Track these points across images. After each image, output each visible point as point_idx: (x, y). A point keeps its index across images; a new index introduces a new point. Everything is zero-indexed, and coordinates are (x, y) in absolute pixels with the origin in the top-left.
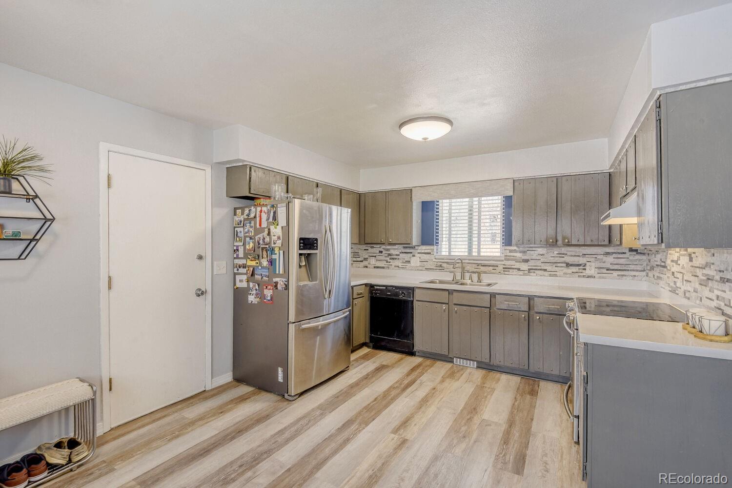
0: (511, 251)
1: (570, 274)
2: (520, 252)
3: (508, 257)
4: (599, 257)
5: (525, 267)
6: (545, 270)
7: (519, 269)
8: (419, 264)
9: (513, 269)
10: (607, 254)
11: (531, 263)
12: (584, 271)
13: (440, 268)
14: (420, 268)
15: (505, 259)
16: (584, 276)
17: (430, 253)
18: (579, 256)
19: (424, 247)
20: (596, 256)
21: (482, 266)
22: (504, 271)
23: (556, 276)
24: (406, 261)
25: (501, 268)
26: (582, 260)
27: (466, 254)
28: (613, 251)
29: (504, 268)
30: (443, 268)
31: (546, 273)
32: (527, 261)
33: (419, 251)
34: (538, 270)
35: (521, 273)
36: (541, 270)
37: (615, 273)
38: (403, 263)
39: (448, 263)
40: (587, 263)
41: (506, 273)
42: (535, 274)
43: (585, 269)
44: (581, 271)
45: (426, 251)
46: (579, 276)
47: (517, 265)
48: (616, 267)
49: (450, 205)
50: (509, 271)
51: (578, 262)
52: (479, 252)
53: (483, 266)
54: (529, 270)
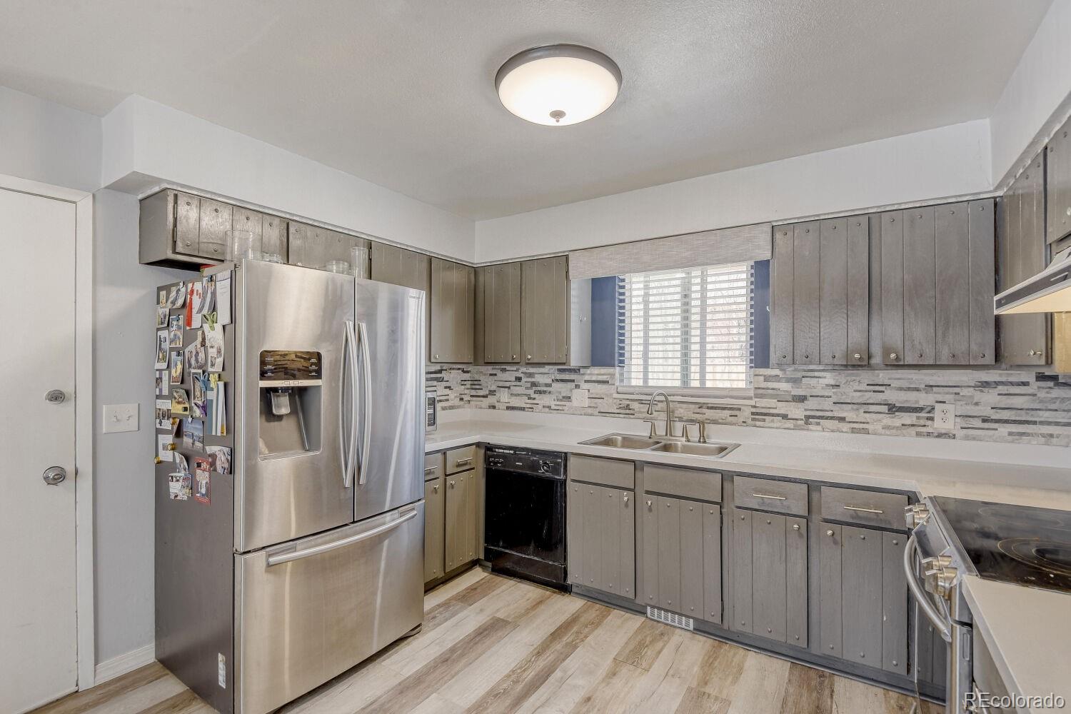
0: (767, 379)
1: (897, 428)
2: (788, 380)
3: (760, 391)
4: (964, 392)
5: (797, 411)
6: (842, 419)
7: (785, 417)
8: (587, 403)
9: (773, 415)
10: (985, 385)
11: (811, 404)
12: (929, 423)
13: (626, 410)
14: (590, 411)
15: (757, 396)
16: (929, 434)
17: (608, 382)
18: (917, 390)
19: (596, 370)
20: (956, 390)
21: (708, 408)
22: (753, 420)
23: (866, 432)
24: (564, 397)
25: (747, 413)
26: (924, 399)
27: (678, 383)
28: (998, 379)
29: (753, 414)
30: (631, 412)
31: (845, 427)
32: (802, 399)
33: (587, 378)
34: (827, 418)
35: (790, 424)
36: (832, 418)
37: (1004, 430)
38: (558, 400)
39: (641, 401)
40: (938, 406)
41: (758, 423)
42: (819, 428)
43: (932, 419)
44: (922, 422)
45: (600, 378)
46: (918, 434)
47: (782, 408)
48: (1005, 415)
49: (647, 287)
50: (764, 420)
51: (917, 402)
52: (703, 380)
53: (712, 408)
54: (808, 417)
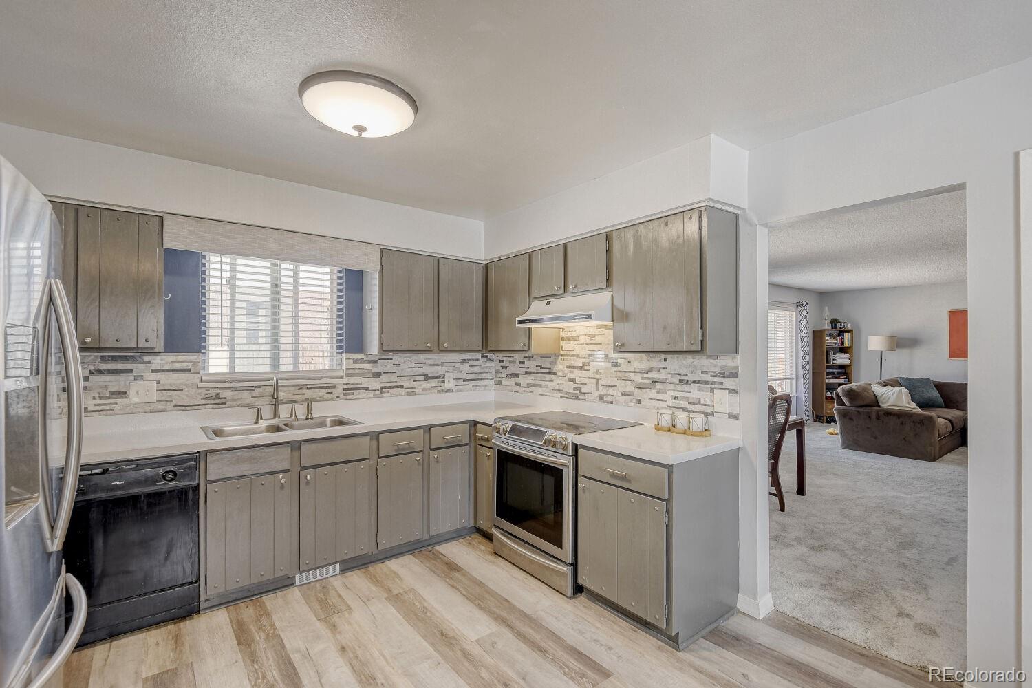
0: (355, 361)
1: (429, 389)
2: (370, 362)
3: (350, 371)
4: (457, 365)
5: (375, 384)
6: (402, 387)
7: (367, 389)
8: (155, 396)
9: (359, 389)
10: (464, 361)
11: (384, 378)
12: (443, 384)
13: (215, 399)
14: (160, 406)
15: (348, 375)
16: (443, 391)
17: (189, 370)
18: (437, 365)
19: (171, 357)
20: (454, 364)
21: (307, 388)
22: (345, 394)
23: (414, 394)
24: (113, 393)
25: (340, 389)
26: (440, 370)
27: (268, 369)
28: (469, 358)
29: (345, 389)
30: (222, 401)
31: (403, 392)
32: (378, 375)
33: (155, 366)
34: (394, 387)
35: (371, 394)
36: (396, 387)
37: (471, 384)
38: (101, 398)
39: (234, 388)
40: (447, 374)
41: (348, 397)
42: (389, 395)
43: (443, 382)
44: (440, 384)
45: (177, 366)
46: (438, 392)
47: (366, 383)
48: (471, 377)
49: (233, 270)
50: (353, 394)
51: (437, 373)
53: (311, 388)
54: (382, 388)
